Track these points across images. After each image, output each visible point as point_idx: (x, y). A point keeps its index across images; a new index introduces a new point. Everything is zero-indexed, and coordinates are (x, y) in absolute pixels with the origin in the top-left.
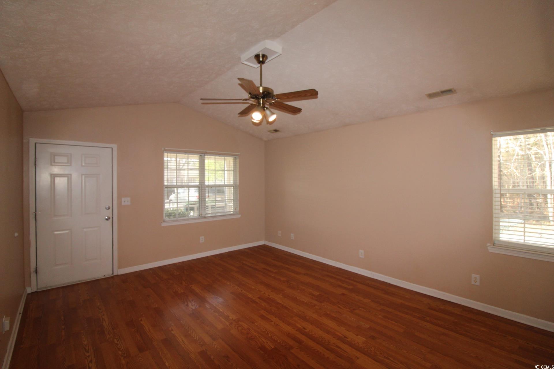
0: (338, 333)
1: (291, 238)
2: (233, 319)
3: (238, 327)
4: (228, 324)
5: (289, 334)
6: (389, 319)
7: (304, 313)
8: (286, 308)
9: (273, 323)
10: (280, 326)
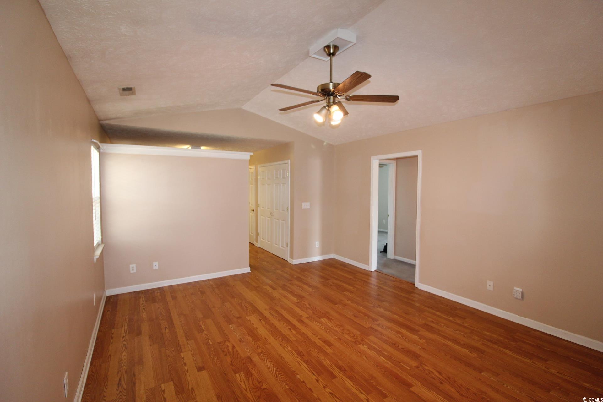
4: (366, 341)
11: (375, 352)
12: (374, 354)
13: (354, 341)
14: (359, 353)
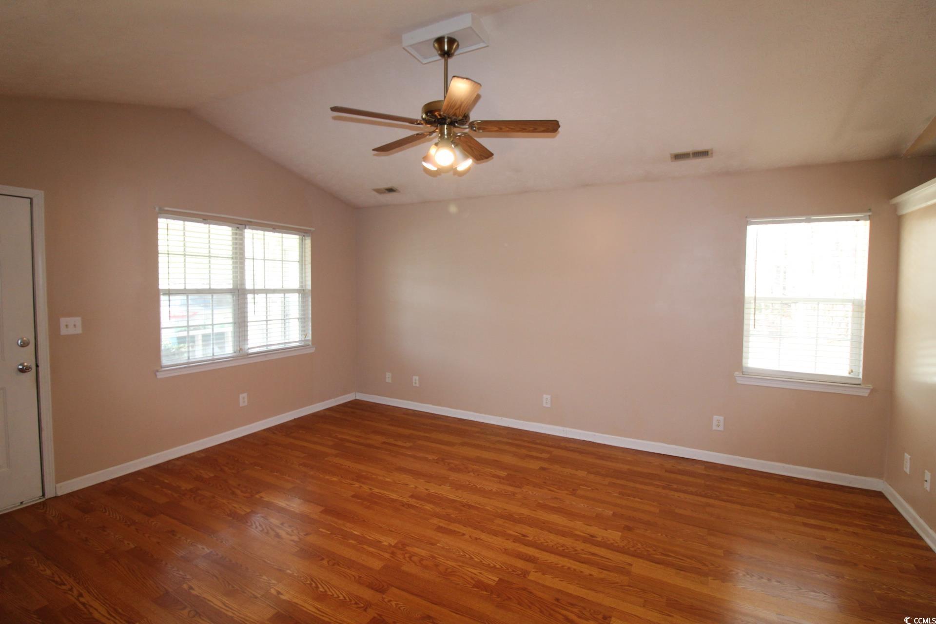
0: (578, 533)
1: (414, 385)
2: (390, 545)
3: (410, 558)
4: (387, 556)
5: (506, 550)
6: (629, 496)
7: (505, 509)
8: (470, 507)
9: (467, 537)
10: (481, 540)
11: (368, 539)
12: (369, 536)
13: (407, 548)
14: (393, 530)
